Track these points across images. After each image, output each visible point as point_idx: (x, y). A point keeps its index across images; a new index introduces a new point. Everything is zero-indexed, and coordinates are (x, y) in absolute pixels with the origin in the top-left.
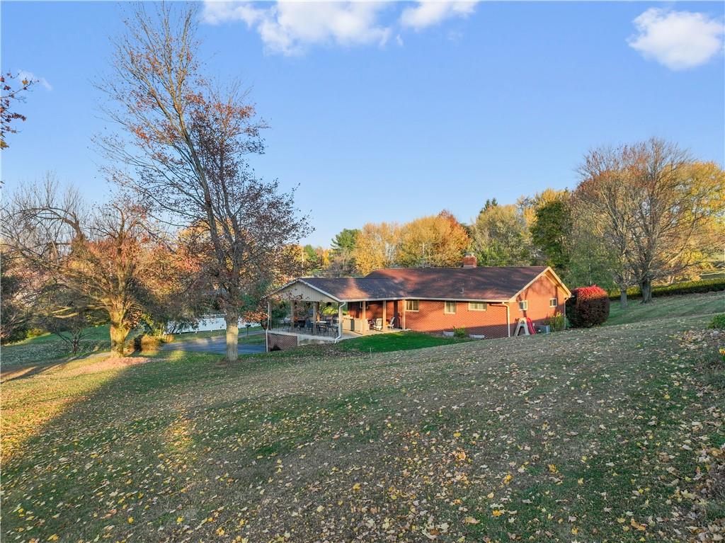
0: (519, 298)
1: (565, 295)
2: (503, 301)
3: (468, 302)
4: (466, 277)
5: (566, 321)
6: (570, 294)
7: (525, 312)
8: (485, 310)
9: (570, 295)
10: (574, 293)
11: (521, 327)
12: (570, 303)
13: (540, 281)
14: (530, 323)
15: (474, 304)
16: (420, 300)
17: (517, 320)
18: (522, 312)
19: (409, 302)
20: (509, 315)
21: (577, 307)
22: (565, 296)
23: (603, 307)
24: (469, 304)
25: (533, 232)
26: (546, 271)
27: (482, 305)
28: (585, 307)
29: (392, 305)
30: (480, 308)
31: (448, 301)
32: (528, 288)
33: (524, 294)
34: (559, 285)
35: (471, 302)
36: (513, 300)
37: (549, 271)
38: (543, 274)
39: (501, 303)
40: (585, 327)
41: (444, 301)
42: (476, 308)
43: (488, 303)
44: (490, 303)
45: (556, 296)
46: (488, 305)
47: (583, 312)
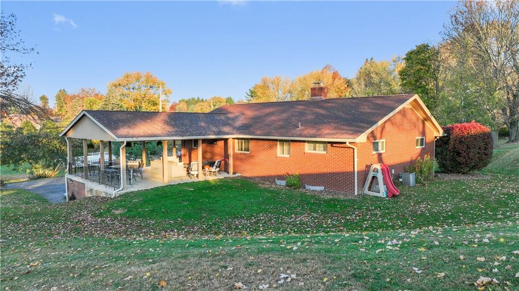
0: (373, 135)
1: (435, 132)
2: (347, 139)
3: (304, 141)
4: (305, 109)
5: (435, 165)
6: (441, 131)
7: (380, 155)
8: (325, 152)
9: (441, 133)
10: (447, 130)
11: (373, 177)
12: (441, 143)
13: (403, 113)
14: (386, 170)
15: (312, 145)
16: (251, 139)
17: (368, 167)
18: (376, 157)
19: (240, 141)
20: (356, 160)
21: (451, 146)
22: (436, 134)
23: (486, 149)
24: (306, 144)
25: (401, 75)
26: (411, 100)
27: (322, 145)
28: (462, 148)
29: (221, 143)
30: (320, 150)
31: (281, 141)
32: (385, 122)
33: (379, 130)
34: (427, 119)
35: (308, 142)
36: (362, 138)
37: (415, 100)
38: (407, 105)
39: (345, 143)
40: (459, 173)
41: (277, 140)
42: (315, 149)
43: (329, 142)
44: (332, 143)
45: (423, 133)
46: (329, 145)
47: (459, 154)
